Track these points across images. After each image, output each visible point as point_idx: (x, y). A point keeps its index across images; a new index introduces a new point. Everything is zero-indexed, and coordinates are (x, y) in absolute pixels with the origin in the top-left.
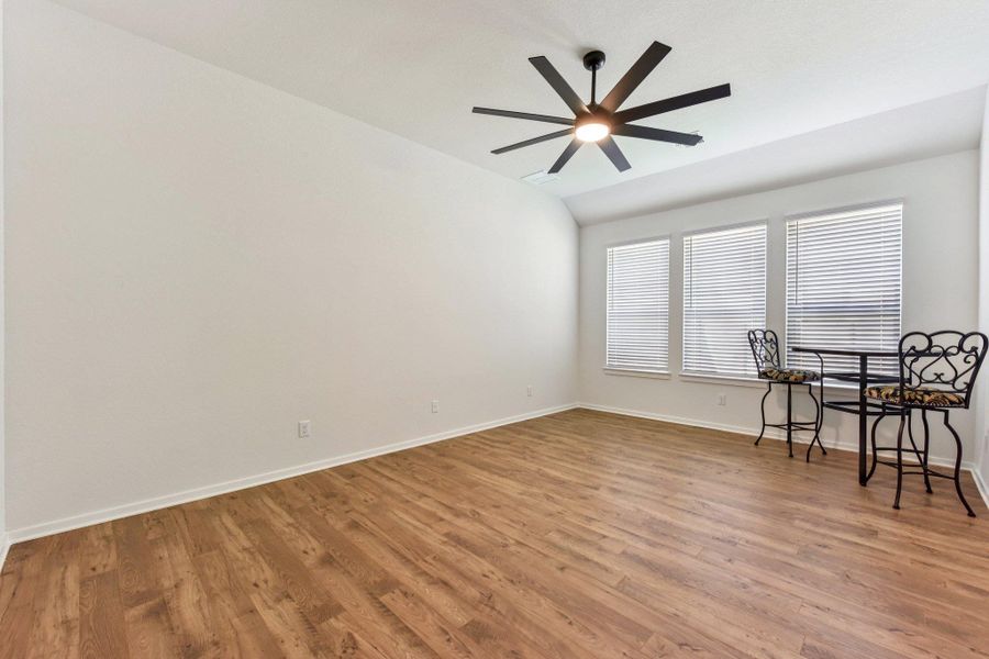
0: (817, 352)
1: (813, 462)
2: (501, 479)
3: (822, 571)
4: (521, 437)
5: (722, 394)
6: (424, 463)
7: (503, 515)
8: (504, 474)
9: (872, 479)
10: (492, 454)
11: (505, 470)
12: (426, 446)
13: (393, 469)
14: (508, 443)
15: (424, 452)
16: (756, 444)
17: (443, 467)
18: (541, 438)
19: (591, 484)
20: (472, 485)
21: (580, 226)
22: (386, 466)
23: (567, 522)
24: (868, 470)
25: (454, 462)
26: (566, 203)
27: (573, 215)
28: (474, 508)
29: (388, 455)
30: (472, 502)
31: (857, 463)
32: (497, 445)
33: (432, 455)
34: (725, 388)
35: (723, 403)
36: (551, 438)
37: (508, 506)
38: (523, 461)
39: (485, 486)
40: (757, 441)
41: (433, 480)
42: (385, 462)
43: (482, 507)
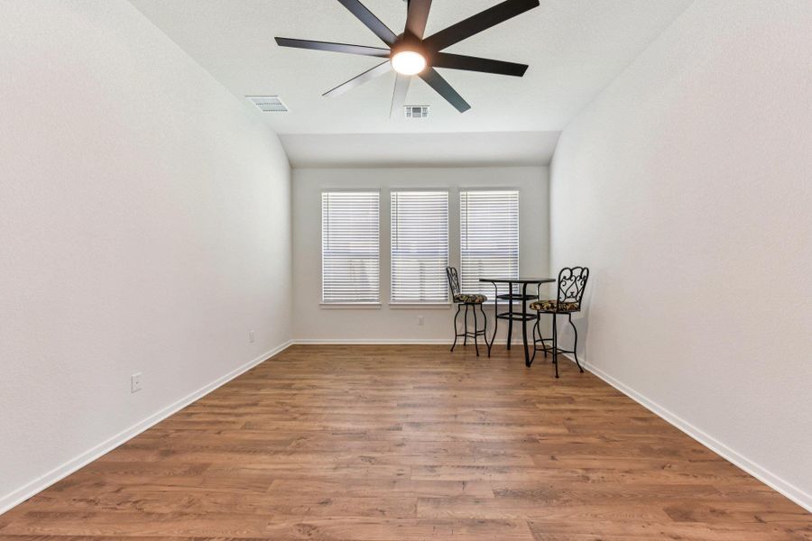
0: (493, 281)
1: (493, 357)
2: (292, 458)
3: (593, 440)
4: (263, 392)
5: (420, 317)
6: (144, 479)
7: (346, 512)
8: (289, 448)
9: (535, 360)
10: (247, 426)
11: (287, 443)
12: (124, 447)
13: (87, 516)
14: (255, 404)
15: (130, 458)
16: (452, 350)
17: (186, 473)
18: (289, 387)
19: (388, 426)
20: (262, 484)
21: (293, 167)
22: (62, 515)
23: (418, 483)
24: (531, 356)
25: (201, 458)
26: (283, 140)
27: (287, 155)
28: (298, 520)
29: (48, 489)
30: (287, 512)
31: (523, 352)
32: (241, 410)
33: (151, 458)
34: (421, 311)
35: (421, 323)
36: (298, 384)
37: (337, 494)
38: (294, 423)
39: (280, 478)
40: (452, 348)
41: (191, 503)
42: (53, 507)
43: (308, 513)
